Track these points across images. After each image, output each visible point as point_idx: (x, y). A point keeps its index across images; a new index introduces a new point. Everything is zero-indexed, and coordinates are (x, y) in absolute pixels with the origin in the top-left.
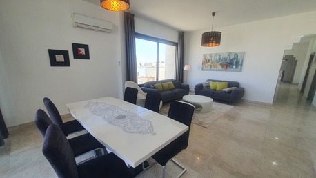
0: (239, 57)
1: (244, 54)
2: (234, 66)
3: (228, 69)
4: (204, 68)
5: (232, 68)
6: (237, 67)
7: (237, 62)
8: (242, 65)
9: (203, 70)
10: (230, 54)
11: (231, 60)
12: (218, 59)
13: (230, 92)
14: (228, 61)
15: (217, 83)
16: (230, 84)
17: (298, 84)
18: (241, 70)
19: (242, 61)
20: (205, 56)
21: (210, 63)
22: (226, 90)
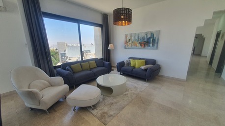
0: (155, 36)
1: (159, 32)
2: (151, 45)
3: (146, 47)
4: (126, 47)
5: (149, 46)
6: (153, 45)
7: (154, 41)
8: (158, 43)
9: (125, 48)
10: (146, 33)
11: (148, 39)
12: (137, 38)
13: (146, 70)
14: (146, 40)
15: (136, 61)
16: (147, 62)
17: (206, 56)
18: (157, 48)
19: (158, 39)
20: (126, 36)
21: (131, 42)
22: (143, 67)
